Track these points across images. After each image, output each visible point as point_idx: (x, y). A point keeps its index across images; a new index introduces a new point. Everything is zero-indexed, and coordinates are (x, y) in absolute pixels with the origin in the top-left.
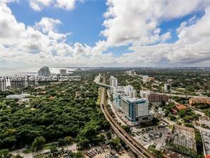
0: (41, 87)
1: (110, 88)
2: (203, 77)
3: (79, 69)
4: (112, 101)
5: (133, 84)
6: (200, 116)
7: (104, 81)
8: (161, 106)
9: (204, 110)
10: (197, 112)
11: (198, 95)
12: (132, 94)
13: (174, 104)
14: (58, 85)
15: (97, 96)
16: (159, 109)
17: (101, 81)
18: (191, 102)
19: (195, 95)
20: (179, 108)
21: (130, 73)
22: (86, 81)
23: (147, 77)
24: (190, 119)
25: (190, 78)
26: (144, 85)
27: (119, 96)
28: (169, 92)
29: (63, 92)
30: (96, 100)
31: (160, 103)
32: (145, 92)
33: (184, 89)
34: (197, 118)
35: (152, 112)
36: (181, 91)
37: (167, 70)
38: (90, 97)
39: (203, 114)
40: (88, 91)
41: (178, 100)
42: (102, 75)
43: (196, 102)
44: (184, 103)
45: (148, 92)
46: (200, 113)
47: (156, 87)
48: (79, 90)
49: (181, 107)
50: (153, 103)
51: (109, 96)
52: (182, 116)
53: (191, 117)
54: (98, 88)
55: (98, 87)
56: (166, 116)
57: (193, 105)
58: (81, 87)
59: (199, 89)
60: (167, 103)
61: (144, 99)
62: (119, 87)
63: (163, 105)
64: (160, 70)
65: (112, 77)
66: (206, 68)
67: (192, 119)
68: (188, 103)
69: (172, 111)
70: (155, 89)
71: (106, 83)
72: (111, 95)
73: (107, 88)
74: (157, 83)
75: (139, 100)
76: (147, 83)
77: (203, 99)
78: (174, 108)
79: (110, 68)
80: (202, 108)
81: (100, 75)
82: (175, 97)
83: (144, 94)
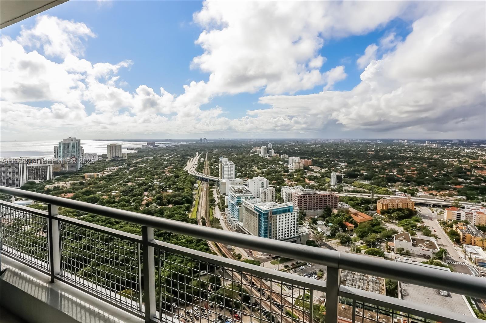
0: (61, 184)
1: (218, 184)
2: (404, 159)
3: (152, 143)
4: (222, 209)
5: (267, 175)
6: (395, 232)
7: (207, 168)
8: (323, 217)
9: (403, 221)
10: (390, 226)
11: (393, 193)
12: (265, 194)
13: (347, 211)
14: (103, 178)
15: (190, 201)
16: (320, 222)
17: (200, 168)
18: (379, 207)
19: (388, 193)
20: (358, 219)
21: (262, 152)
22: (166, 170)
23: (297, 159)
24: (378, 239)
25: (380, 161)
26: (291, 177)
27: (239, 199)
28: (340, 190)
29: (113, 193)
30: (188, 209)
31: (320, 211)
32: (292, 190)
33: (367, 182)
34: (389, 237)
35: (305, 229)
36: (361, 186)
37: (336, 144)
38: (175, 203)
39: (400, 230)
40: (170, 191)
41: (357, 204)
42: (203, 156)
43: (390, 206)
44: (367, 209)
45: (297, 191)
46: (396, 228)
47: (315, 179)
48: (150, 188)
49: (361, 217)
50: (307, 212)
51: (217, 201)
52: (362, 236)
53: (379, 236)
54: (193, 183)
55: (193, 180)
56: (333, 236)
57: (383, 212)
58: (156, 182)
59: (395, 181)
60: (335, 211)
61: (290, 204)
62: (239, 180)
63: (327, 215)
64: (324, 145)
65: (224, 160)
66: (409, 141)
67: (380, 240)
68: (375, 208)
69: (343, 227)
70: (312, 183)
71: (212, 174)
72: (222, 198)
73: (212, 184)
74: (317, 171)
75: (279, 206)
76: (297, 171)
77: (402, 200)
78: (347, 220)
79: (220, 142)
80: (400, 218)
81: (197, 157)
82: (351, 199)
83: (290, 195)
